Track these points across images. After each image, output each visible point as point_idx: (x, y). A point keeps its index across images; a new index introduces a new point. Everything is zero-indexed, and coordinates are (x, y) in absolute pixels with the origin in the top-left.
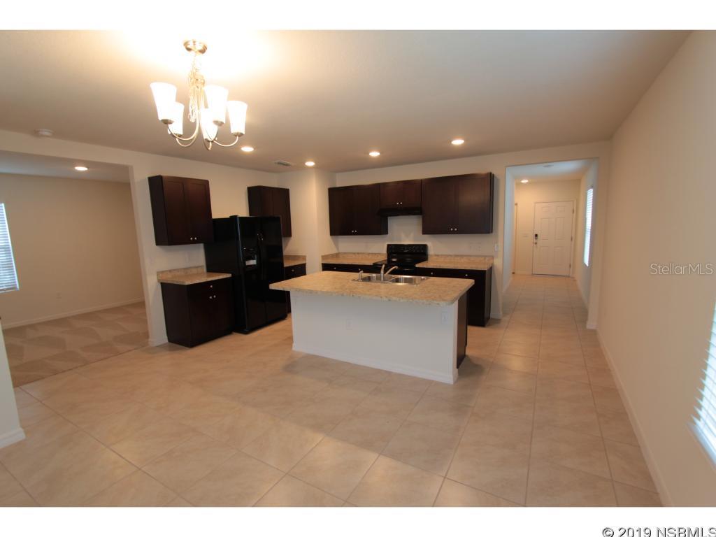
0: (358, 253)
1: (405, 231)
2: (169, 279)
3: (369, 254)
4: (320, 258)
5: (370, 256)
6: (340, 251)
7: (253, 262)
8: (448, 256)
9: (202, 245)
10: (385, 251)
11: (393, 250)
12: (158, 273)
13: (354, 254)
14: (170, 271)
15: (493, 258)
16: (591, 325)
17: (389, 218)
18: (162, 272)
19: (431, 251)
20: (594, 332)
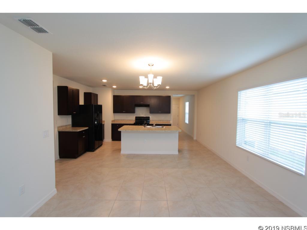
0: (123, 120)
1: (141, 112)
2: (61, 130)
3: (128, 120)
4: (111, 121)
5: (128, 121)
6: (115, 119)
7: (96, 123)
8: (156, 120)
9: (71, 116)
10: (134, 119)
11: (137, 118)
12: (58, 127)
13: (121, 120)
14: (62, 126)
15: (170, 121)
16: (195, 138)
17: (136, 107)
18: (59, 127)
19: (151, 119)
20: (196, 140)
